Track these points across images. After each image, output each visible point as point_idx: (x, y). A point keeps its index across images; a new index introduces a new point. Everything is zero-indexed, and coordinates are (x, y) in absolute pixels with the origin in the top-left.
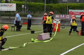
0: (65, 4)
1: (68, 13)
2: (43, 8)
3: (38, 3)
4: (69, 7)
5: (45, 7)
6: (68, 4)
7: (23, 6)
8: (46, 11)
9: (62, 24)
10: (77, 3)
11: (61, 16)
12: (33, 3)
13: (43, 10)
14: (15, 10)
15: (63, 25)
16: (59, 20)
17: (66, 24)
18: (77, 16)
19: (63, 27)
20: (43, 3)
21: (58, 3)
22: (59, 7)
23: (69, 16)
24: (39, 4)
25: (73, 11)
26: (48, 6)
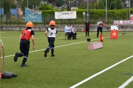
3: (101, 10)
7: (84, 13)
14: (76, 18)
19: (124, 33)
21: (121, 8)
22: (121, 13)
26: (111, 12)
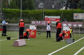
0: (41, 10)
1: (44, 19)
2: (19, 15)
3: (14, 9)
4: (44, 13)
5: (21, 13)
6: (44, 11)
8: (22, 17)
9: (38, 30)
10: (53, 9)
11: (37, 23)
12: (9, 9)
13: (19, 16)
15: (39, 32)
16: (35, 26)
17: (42, 30)
18: (53, 22)
19: (39, 33)
20: (19, 10)
21: (34, 9)
22: (35, 13)
23: (45, 22)
24: (15, 11)
25: (49, 17)
26: (24, 12)
